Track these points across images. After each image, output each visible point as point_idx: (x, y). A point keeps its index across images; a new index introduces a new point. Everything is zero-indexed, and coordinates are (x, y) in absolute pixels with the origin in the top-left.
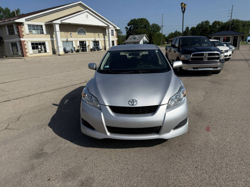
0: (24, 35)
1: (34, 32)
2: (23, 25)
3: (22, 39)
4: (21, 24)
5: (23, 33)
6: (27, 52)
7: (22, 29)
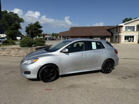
0: (121, 32)
1: (129, 30)
2: (123, 27)
3: (120, 34)
4: (122, 26)
5: (122, 31)
6: (121, 41)
7: (122, 29)
